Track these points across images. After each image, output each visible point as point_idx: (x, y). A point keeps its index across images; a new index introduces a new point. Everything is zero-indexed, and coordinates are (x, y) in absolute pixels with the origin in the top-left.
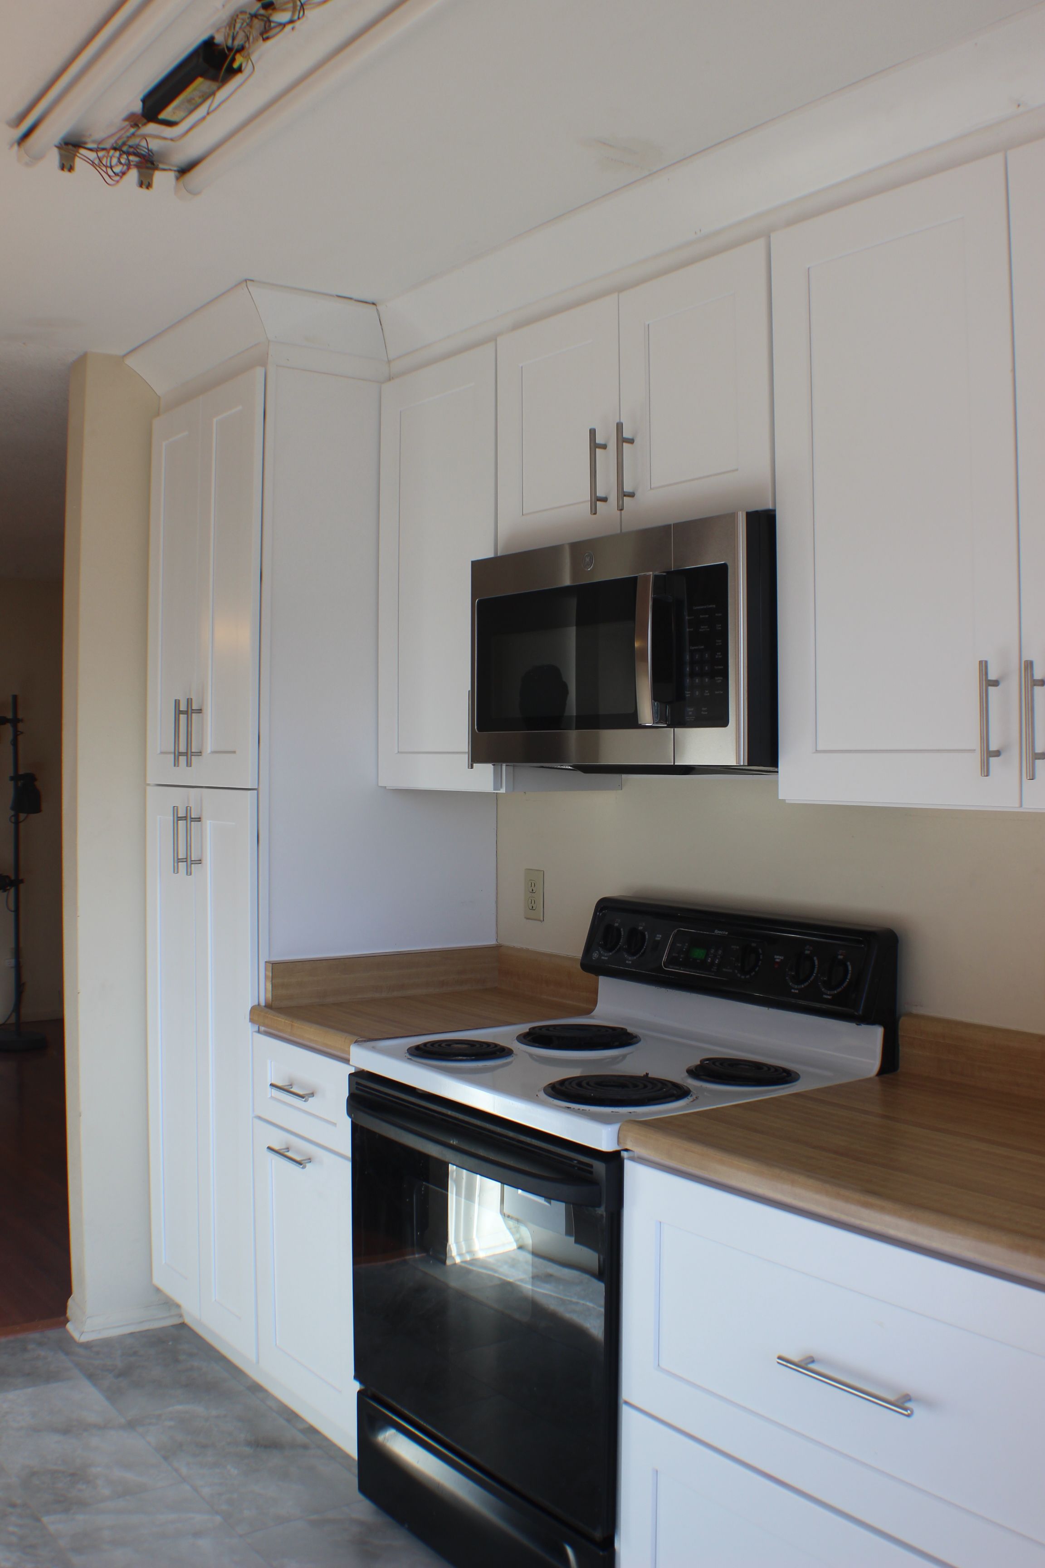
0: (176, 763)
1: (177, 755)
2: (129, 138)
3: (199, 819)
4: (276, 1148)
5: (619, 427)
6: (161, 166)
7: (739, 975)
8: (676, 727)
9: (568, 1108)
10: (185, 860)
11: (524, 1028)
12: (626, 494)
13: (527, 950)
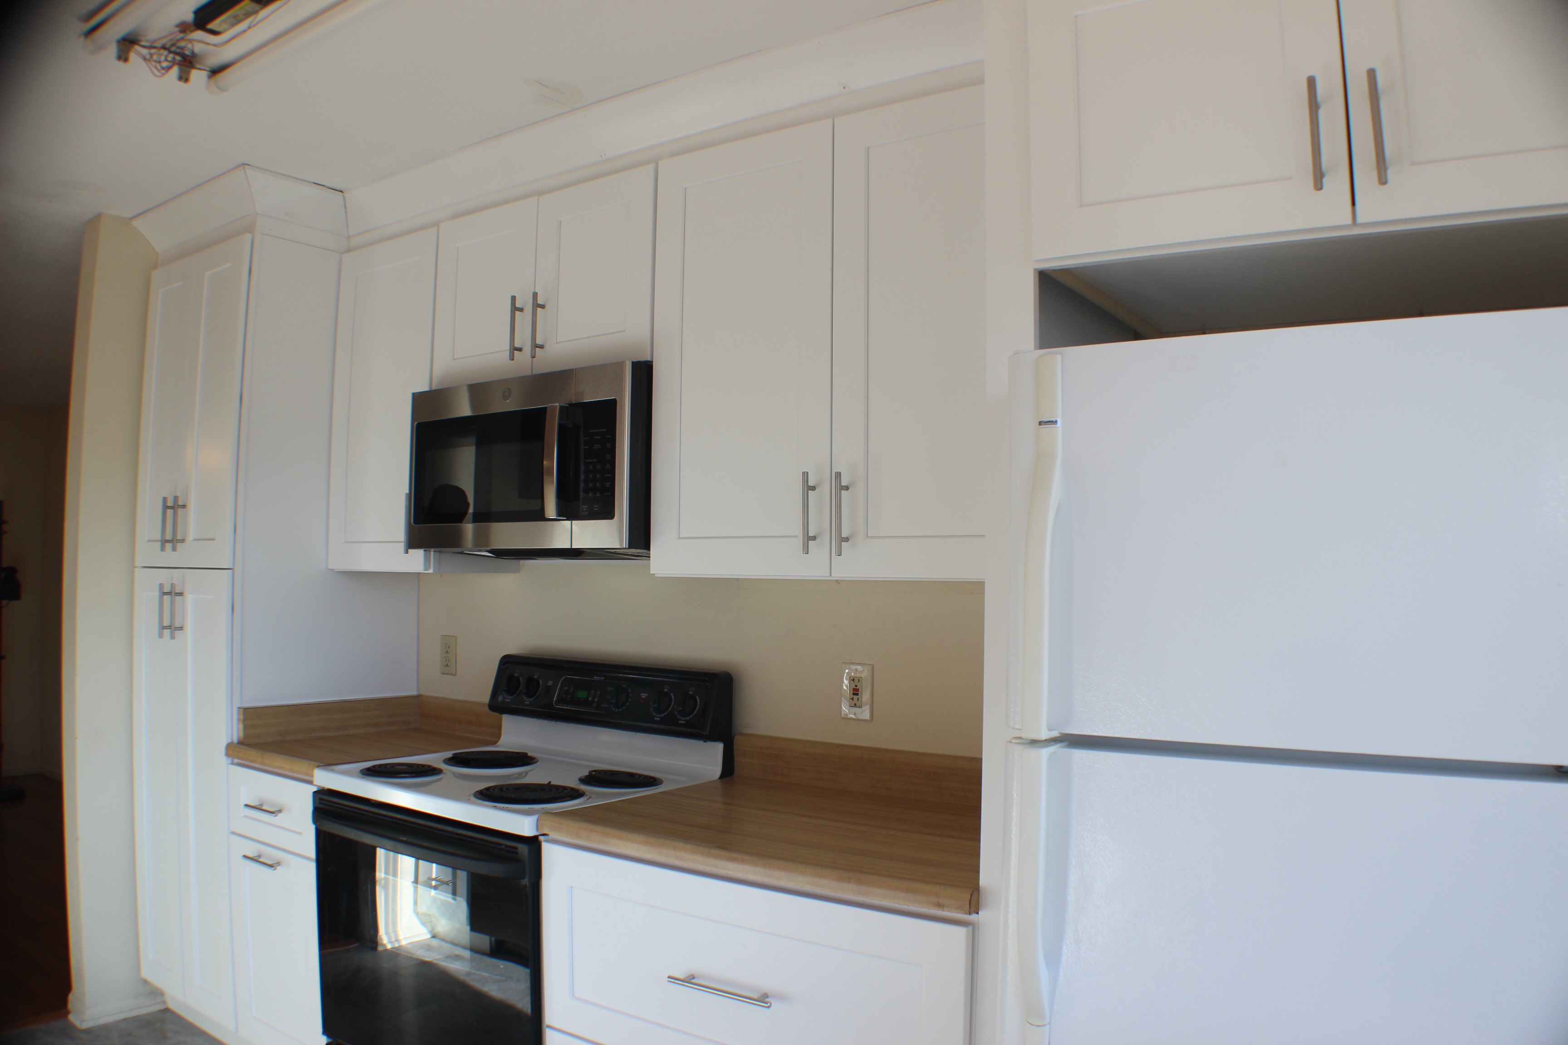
0: (163, 549)
1: (164, 542)
2: (179, 40)
3: (181, 594)
4: (251, 855)
5: (535, 295)
6: (198, 66)
7: (614, 709)
8: (574, 520)
9: (495, 807)
10: (169, 627)
11: (449, 754)
12: (537, 346)
13: (443, 698)
